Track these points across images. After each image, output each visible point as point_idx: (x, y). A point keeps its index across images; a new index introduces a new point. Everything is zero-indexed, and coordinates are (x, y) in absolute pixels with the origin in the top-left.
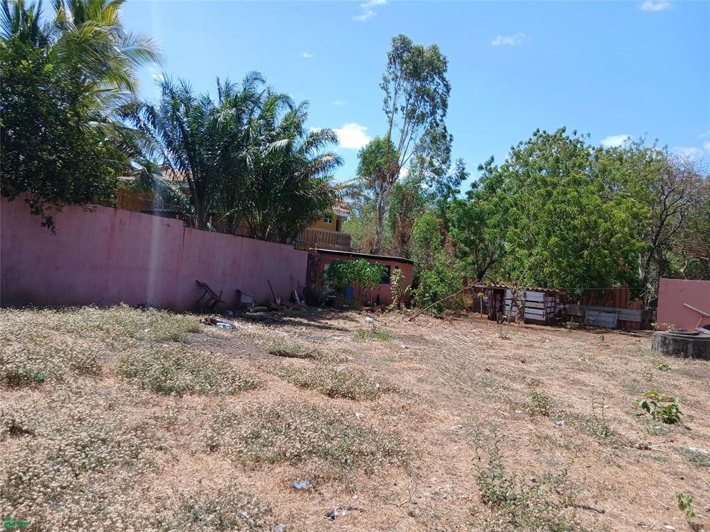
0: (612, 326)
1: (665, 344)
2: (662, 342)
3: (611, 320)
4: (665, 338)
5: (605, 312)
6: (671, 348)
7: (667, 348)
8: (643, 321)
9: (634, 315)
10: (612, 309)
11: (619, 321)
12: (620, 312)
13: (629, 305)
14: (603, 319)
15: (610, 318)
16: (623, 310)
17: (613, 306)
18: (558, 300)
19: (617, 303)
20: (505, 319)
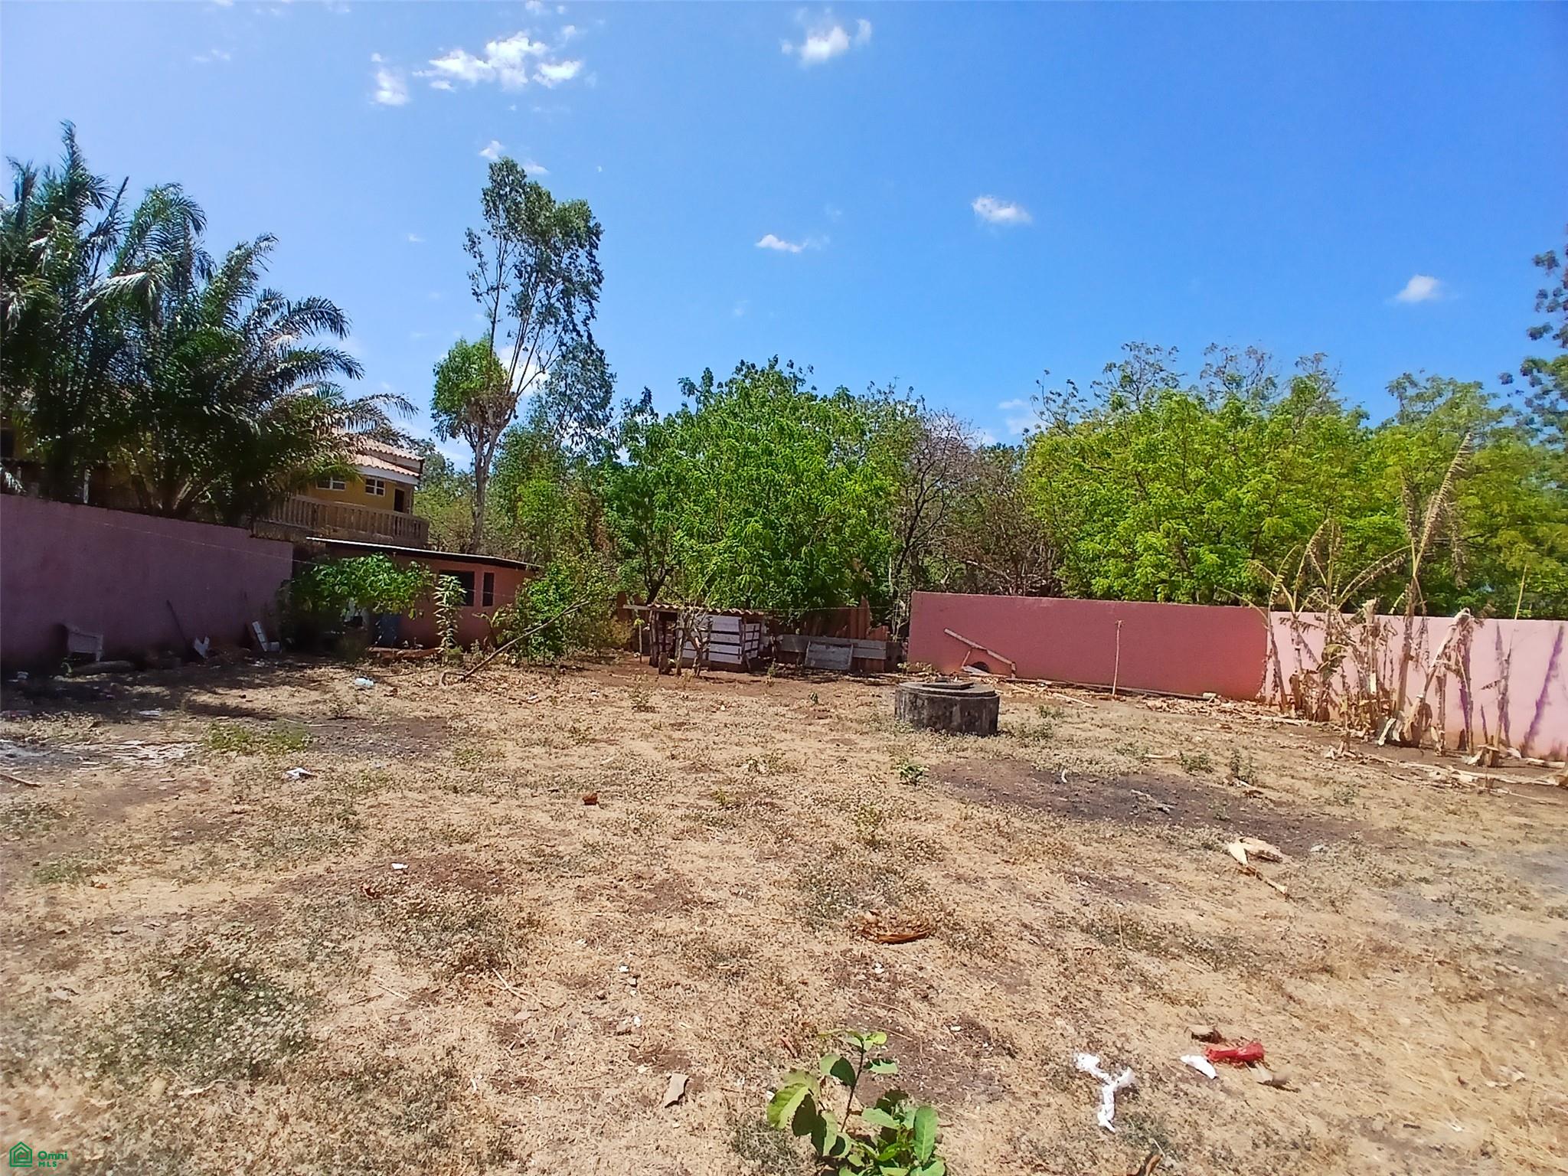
0: (844, 667)
1: (916, 708)
2: (912, 703)
3: (842, 658)
4: (916, 697)
5: (835, 645)
6: (925, 713)
7: (920, 713)
8: (889, 658)
9: (875, 650)
10: (844, 641)
11: (855, 661)
12: (856, 646)
13: (870, 633)
14: (832, 656)
15: (842, 655)
16: (862, 643)
17: (847, 635)
18: (765, 629)
19: (853, 632)
20: (673, 665)
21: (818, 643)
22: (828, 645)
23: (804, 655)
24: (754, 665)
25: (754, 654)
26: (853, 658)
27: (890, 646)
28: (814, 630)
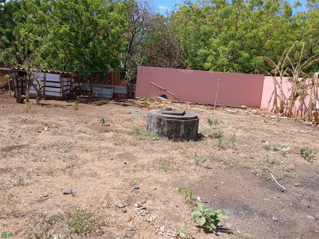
0: (109, 97)
1: (160, 126)
2: (158, 123)
3: (109, 93)
4: (160, 120)
5: (105, 88)
6: (165, 129)
7: (162, 129)
9: (122, 89)
11: (114, 94)
12: (114, 88)
13: (120, 83)
14: (104, 92)
15: (108, 92)
16: (116, 87)
17: (110, 84)
18: (73, 80)
19: (113, 82)
20: (24, 98)
21: (98, 87)
22: (102, 88)
23: (92, 92)
24: (68, 97)
25: (69, 92)
26: (113, 93)
27: (129, 88)
28: (96, 81)
